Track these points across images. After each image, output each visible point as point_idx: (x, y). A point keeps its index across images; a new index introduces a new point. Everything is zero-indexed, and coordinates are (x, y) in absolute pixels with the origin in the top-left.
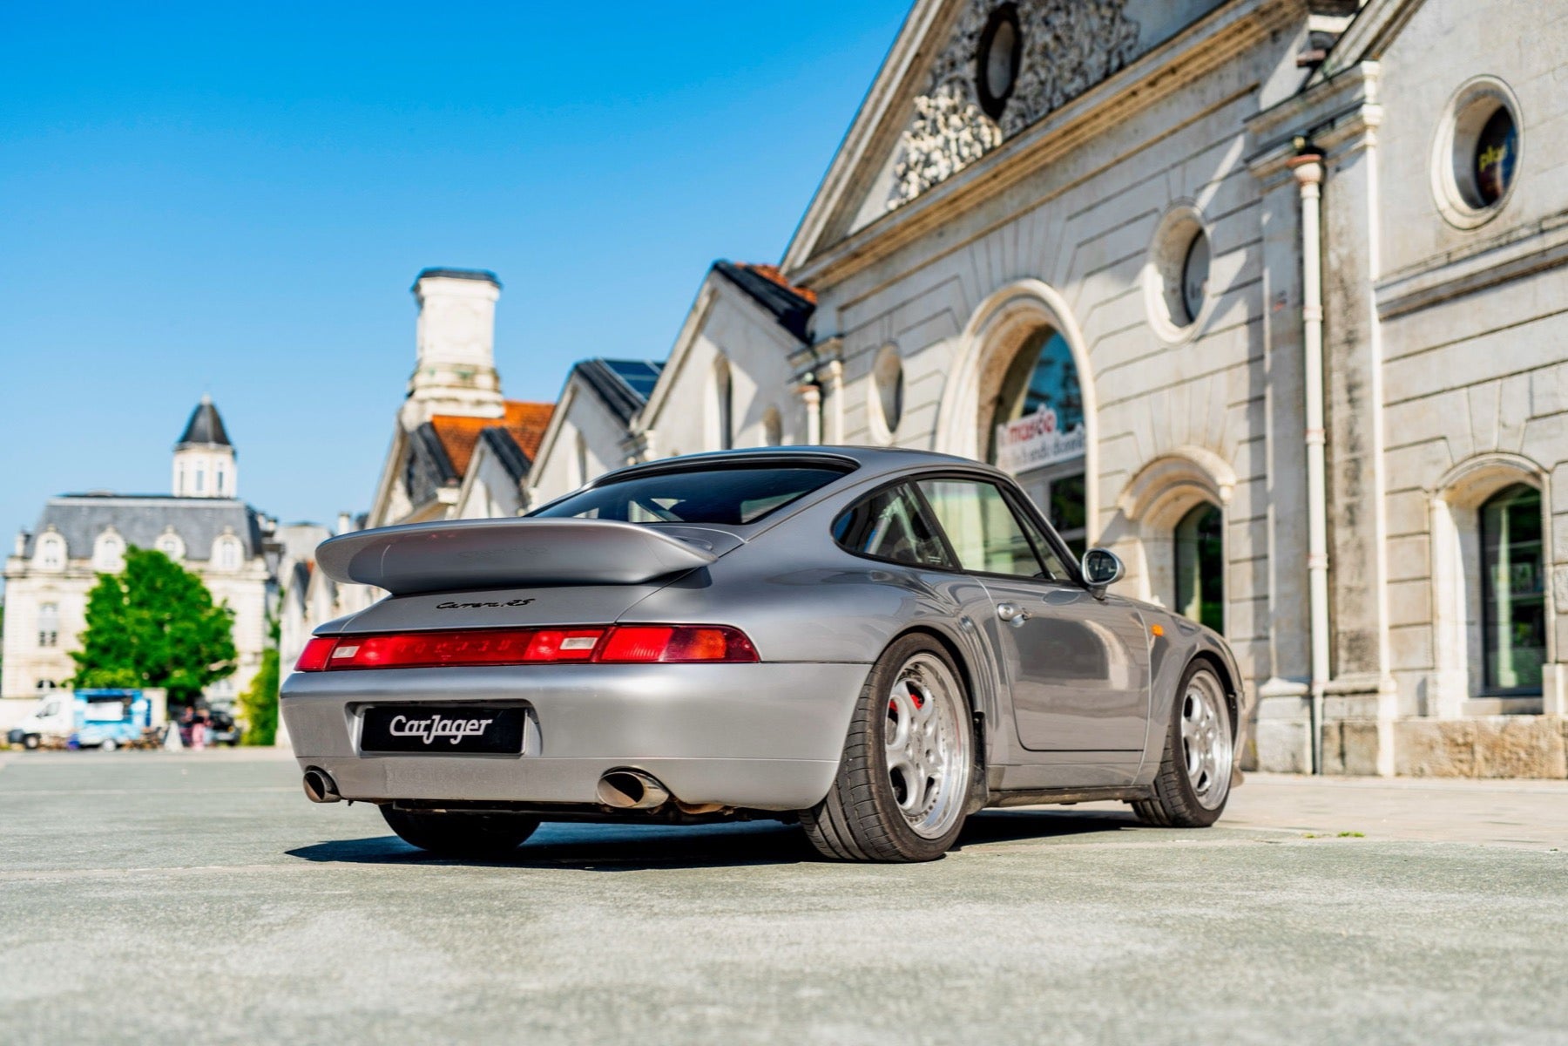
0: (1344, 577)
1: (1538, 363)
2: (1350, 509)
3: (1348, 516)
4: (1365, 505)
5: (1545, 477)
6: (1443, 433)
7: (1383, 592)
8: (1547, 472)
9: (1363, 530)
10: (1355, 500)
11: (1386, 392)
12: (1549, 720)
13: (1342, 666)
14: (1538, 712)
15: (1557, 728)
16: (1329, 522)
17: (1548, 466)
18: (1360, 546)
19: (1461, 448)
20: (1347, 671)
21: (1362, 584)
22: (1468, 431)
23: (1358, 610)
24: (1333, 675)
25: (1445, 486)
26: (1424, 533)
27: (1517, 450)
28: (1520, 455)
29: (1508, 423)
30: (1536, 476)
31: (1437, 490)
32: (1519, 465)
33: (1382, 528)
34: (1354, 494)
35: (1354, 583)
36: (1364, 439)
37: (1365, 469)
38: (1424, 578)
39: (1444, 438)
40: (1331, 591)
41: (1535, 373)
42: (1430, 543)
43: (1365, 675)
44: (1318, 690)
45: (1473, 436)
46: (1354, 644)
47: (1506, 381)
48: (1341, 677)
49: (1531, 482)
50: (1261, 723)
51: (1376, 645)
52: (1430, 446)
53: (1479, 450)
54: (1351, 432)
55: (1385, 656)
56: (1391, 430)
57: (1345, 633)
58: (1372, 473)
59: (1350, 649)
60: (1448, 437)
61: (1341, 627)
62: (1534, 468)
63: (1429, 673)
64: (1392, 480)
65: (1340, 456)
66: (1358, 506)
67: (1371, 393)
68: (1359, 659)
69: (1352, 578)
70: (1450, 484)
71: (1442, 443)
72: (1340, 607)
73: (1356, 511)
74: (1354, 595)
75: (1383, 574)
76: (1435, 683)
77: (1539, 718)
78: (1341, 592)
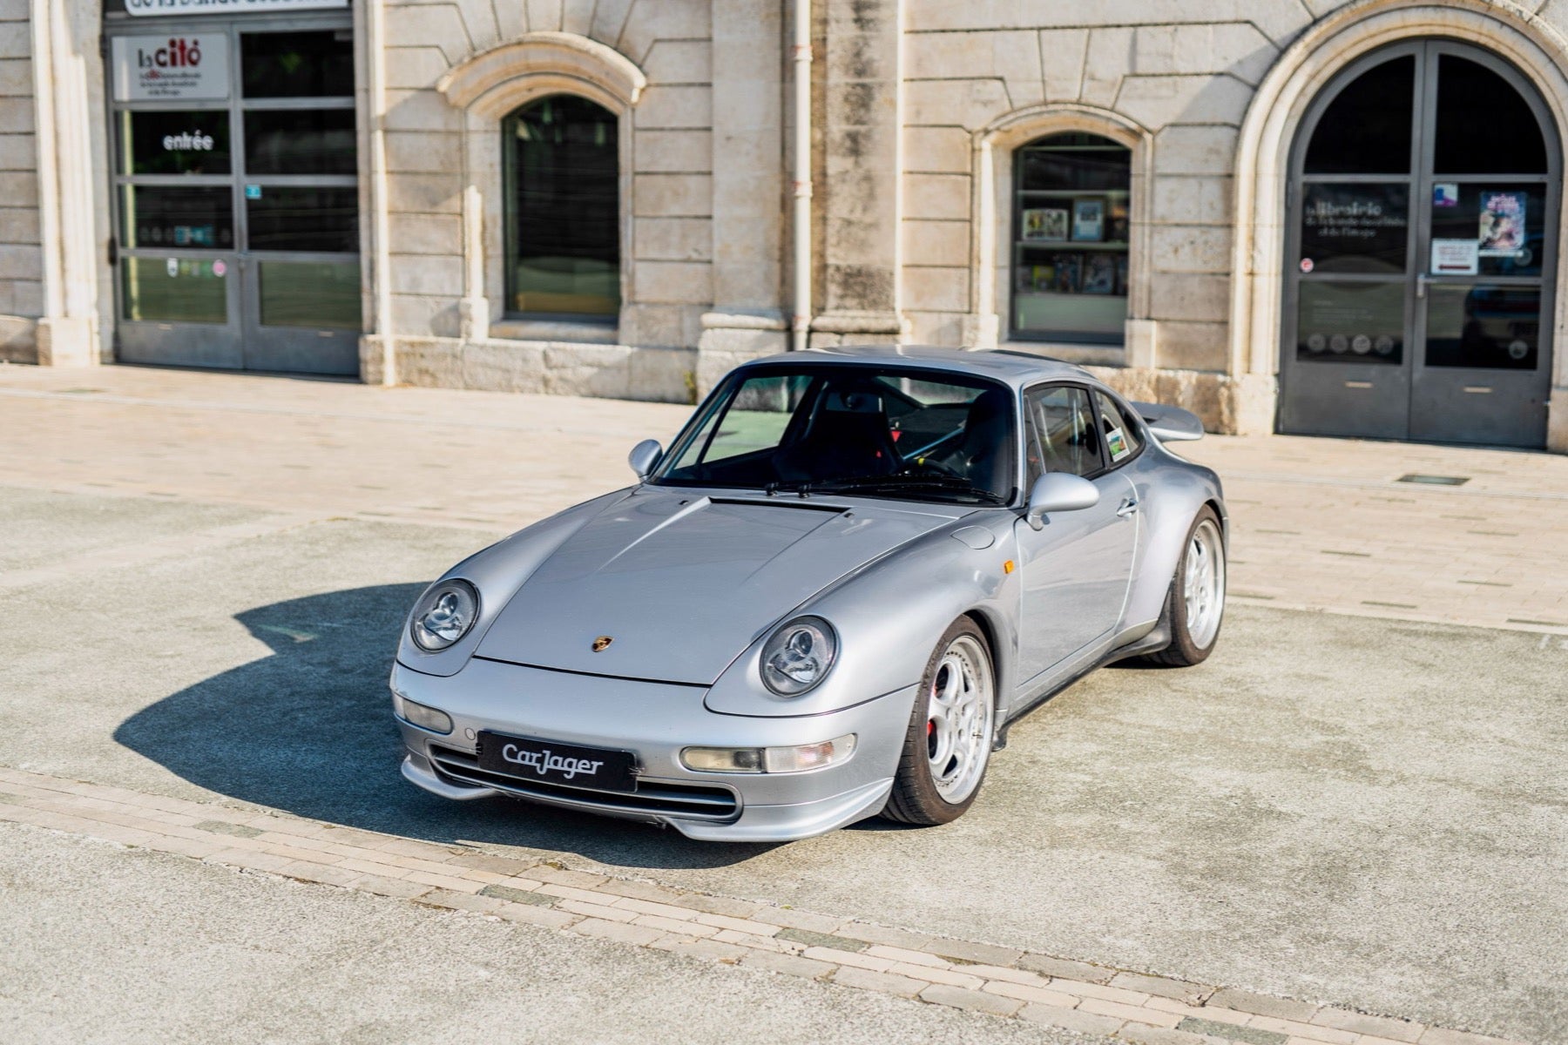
0: (839, 208)
1: (1146, 21)
2: (853, 137)
3: (848, 143)
4: (877, 137)
5: (1148, 137)
6: (999, 74)
7: (901, 230)
8: (1149, 131)
9: (872, 162)
10: (862, 129)
11: (911, 18)
12: (1139, 374)
13: (832, 301)
14: (1120, 366)
15: (1149, 382)
16: (820, 150)
17: (1151, 126)
18: (868, 178)
19: (1026, 92)
20: (837, 308)
21: (868, 219)
22: (1039, 76)
23: (862, 246)
24: (819, 310)
25: (998, 129)
26: (965, 174)
27: (1109, 105)
28: (1112, 110)
29: (1098, 75)
30: (1136, 134)
31: (987, 132)
32: (1109, 119)
33: (901, 163)
34: (859, 122)
35: (857, 215)
36: (880, 65)
37: (879, 97)
38: (964, 220)
39: (1001, 79)
40: (821, 220)
41: (1140, 30)
42: (972, 185)
43: (872, 313)
44: (802, 326)
45: (1044, 82)
46: (851, 281)
47: (1097, 33)
48: (830, 312)
49: (1126, 141)
50: (703, 353)
51: (891, 284)
52: (978, 85)
53: (1050, 97)
54: (858, 54)
55: (900, 295)
56: (918, 62)
57: (838, 269)
58: (892, 103)
59: (845, 284)
60: (1007, 78)
61: (831, 261)
62: (1133, 126)
63: (966, 317)
64: (918, 113)
65: (838, 79)
66: (867, 136)
67: (895, 16)
68: (861, 296)
69: (852, 211)
70: (1006, 128)
71: (999, 83)
72: (832, 240)
73: (862, 141)
74: (853, 229)
75: (900, 211)
76: (976, 328)
77: (1126, 371)
78: (834, 225)
